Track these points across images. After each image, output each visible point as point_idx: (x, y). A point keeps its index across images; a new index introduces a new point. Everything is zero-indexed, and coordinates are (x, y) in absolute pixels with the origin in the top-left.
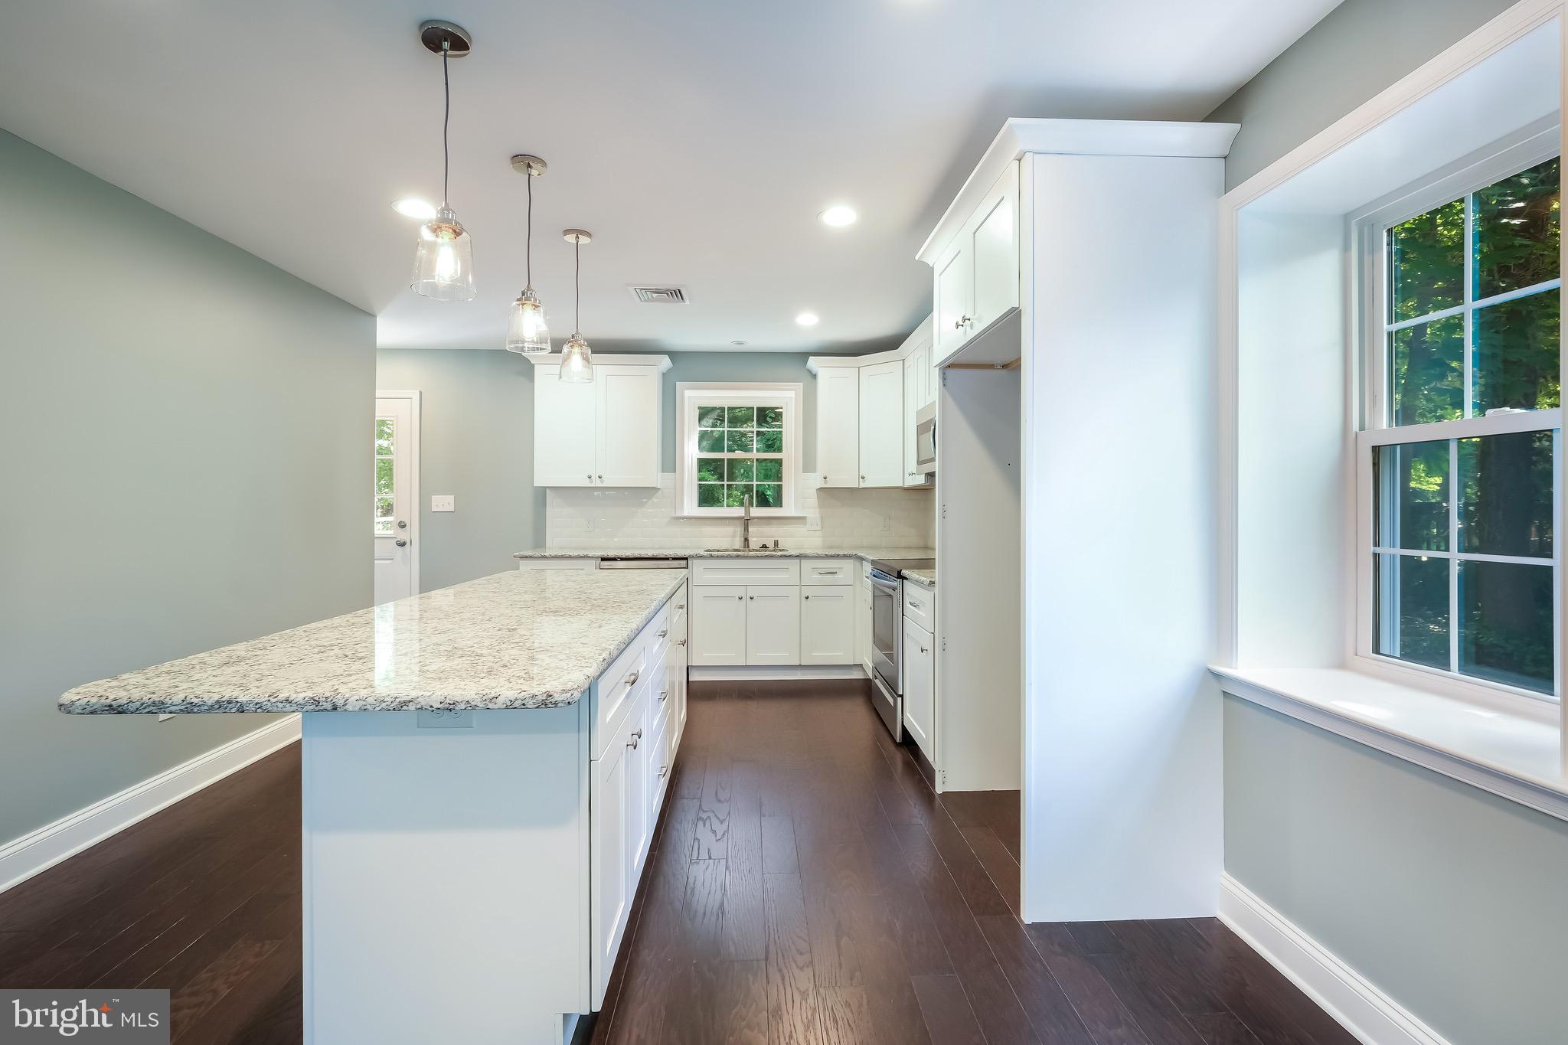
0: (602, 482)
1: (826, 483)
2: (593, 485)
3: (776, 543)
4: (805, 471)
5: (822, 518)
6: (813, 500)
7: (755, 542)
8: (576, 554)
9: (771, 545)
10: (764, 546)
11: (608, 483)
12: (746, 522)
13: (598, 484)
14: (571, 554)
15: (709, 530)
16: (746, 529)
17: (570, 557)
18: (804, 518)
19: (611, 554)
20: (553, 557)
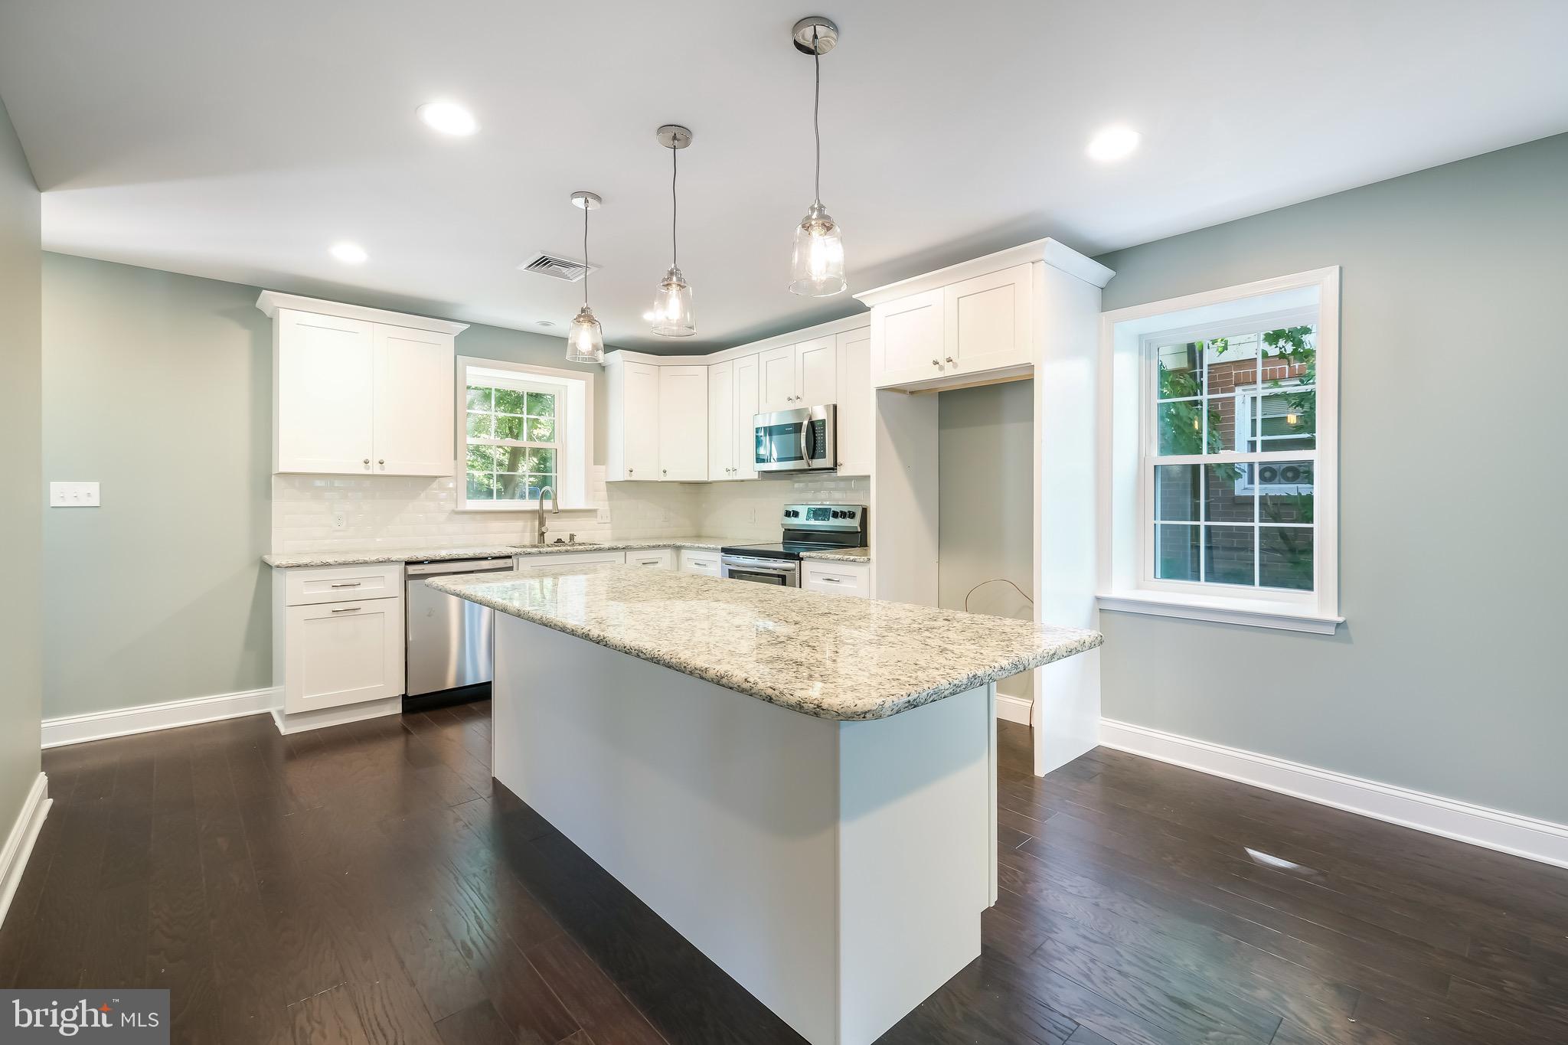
0: (383, 469)
1: (630, 475)
2: (369, 472)
3: (572, 537)
4: (595, 463)
5: (611, 510)
6: (604, 494)
7: (549, 538)
8: (374, 558)
9: (566, 539)
10: (559, 541)
11: (388, 470)
12: (540, 516)
13: (377, 470)
14: (367, 559)
15: (496, 525)
16: (542, 523)
17: (365, 563)
18: (594, 511)
19: (421, 556)
20: (340, 564)
